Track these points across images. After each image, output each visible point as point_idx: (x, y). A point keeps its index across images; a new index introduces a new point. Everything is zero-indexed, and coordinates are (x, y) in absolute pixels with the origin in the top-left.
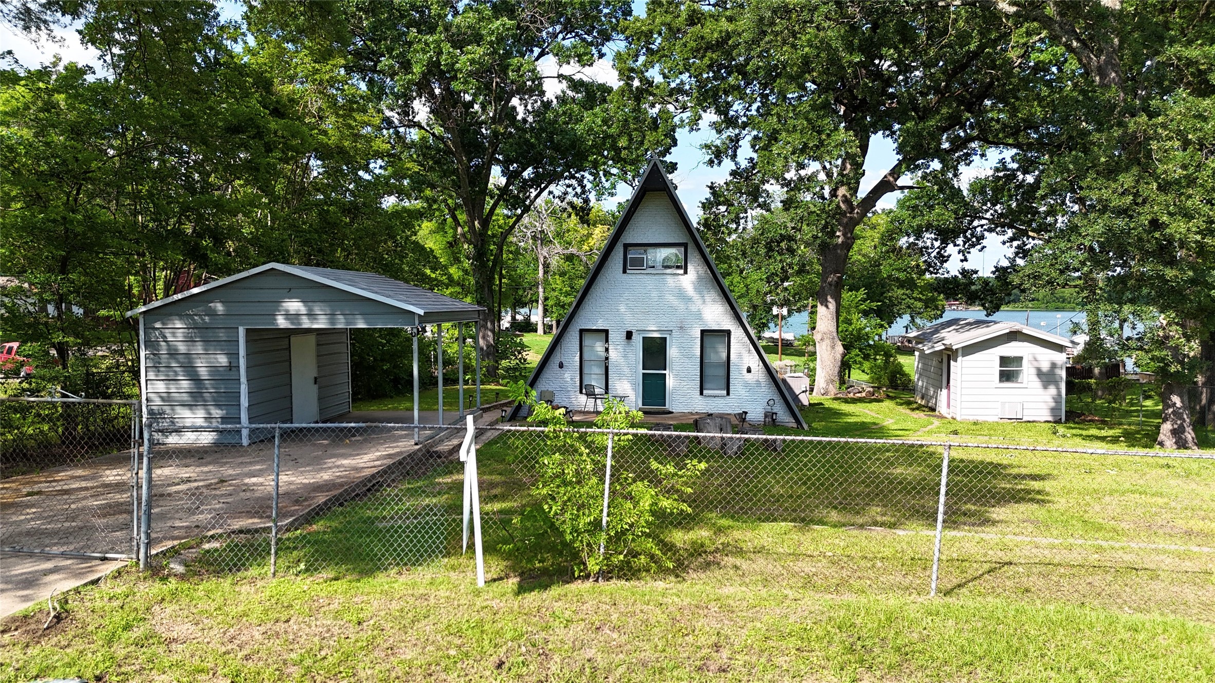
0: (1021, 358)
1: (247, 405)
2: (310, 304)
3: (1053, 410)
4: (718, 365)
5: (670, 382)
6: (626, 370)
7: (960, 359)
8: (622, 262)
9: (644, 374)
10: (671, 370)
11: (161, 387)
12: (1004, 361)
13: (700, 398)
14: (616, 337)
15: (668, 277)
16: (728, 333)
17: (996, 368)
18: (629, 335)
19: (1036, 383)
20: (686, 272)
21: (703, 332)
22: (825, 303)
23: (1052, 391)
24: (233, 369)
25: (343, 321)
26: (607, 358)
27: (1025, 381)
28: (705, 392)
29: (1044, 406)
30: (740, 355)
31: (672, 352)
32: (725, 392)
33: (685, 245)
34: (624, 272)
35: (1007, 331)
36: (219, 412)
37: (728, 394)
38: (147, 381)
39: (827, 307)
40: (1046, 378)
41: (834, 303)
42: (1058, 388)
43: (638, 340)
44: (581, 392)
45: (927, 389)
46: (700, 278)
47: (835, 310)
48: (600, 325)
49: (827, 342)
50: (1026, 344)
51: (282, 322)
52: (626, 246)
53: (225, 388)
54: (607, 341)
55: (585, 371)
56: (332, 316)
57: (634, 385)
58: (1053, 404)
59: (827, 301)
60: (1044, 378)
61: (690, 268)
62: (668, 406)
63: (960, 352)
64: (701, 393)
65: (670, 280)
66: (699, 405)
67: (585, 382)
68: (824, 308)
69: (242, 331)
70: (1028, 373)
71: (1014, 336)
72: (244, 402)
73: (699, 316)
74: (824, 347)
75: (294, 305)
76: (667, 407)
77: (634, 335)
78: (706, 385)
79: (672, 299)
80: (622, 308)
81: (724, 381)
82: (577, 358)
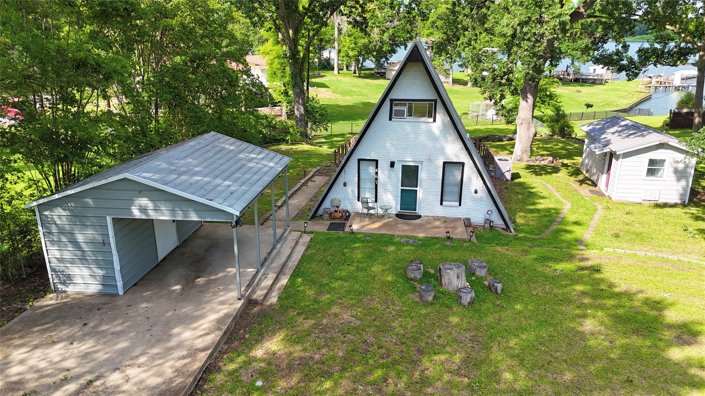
0: (664, 161)
1: (119, 268)
2: (157, 202)
3: (681, 195)
4: (454, 185)
5: (420, 195)
6: (390, 187)
7: (620, 160)
8: (389, 113)
9: (402, 190)
10: (421, 187)
11: (57, 254)
12: (652, 162)
13: (440, 207)
14: (384, 165)
15: (422, 124)
16: (463, 164)
17: (646, 167)
18: (392, 164)
19: (673, 177)
20: (434, 121)
21: (445, 163)
22: (525, 98)
23: (683, 183)
24: (106, 244)
25: (182, 215)
26: (376, 179)
27: (664, 176)
28: (444, 203)
29: (676, 193)
30: (470, 179)
31: (422, 175)
32: (458, 204)
33: (435, 101)
34: (390, 119)
35: (658, 143)
36: (100, 271)
37: (460, 205)
38: (47, 250)
39: (527, 101)
40: (680, 174)
41: (532, 99)
42: (687, 182)
43: (398, 168)
44: (359, 200)
45: (591, 167)
46: (444, 125)
47: (532, 104)
48: (373, 156)
49: (525, 125)
50: (669, 151)
51: (137, 213)
52: (392, 101)
53: (102, 257)
54: (377, 167)
55: (362, 185)
56: (173, 212)
57: (395, 197)
58: (682, 192)
59: (527, 97)
60: (679, 175)
61: (438, 116)
62: (419, 211)
63: (621, 156)
64: (441, 204)
65: (423, 126)
66: (440, 211)
67: (362, 195)
68: (524, 102)
69: (109, 220)
70: (667, 171)
71: (662, 146)
72: (117, 266)
73: (442, 151)
74: (522, 129)
75: (144, 201)
76: (417, 211)
77: (396, 164)
78: (445, 198)
79: (423, 138)
80: (388, 145)
81: (457, 196)
82: (356, 179)
